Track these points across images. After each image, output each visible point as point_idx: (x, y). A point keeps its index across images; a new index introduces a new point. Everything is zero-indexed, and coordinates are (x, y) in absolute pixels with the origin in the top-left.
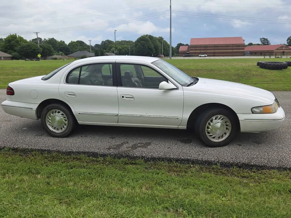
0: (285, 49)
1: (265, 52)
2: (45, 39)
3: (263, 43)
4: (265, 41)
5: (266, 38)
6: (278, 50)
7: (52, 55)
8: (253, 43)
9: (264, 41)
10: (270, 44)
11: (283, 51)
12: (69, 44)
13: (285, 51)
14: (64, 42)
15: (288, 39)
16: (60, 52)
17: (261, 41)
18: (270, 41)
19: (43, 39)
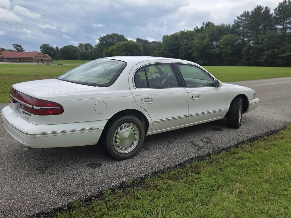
0: (42, 56)
1: (24, 59)
3: (16, 49)
4: (19, 47)
5: (19, 45)
6: (36, 57)
8: (5, 49)
9: (17, 47)
10: (24, 50)
11: (41, 58)
13: (42, 58)
15: (40, 47)
17: (14, 47)
18: (23, 48)
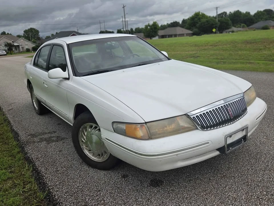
2: (230, 12)
7: (228, 29)
12: (255, 14)
14: (249, 13)
16: (242, 24)
19: (228, 13)
